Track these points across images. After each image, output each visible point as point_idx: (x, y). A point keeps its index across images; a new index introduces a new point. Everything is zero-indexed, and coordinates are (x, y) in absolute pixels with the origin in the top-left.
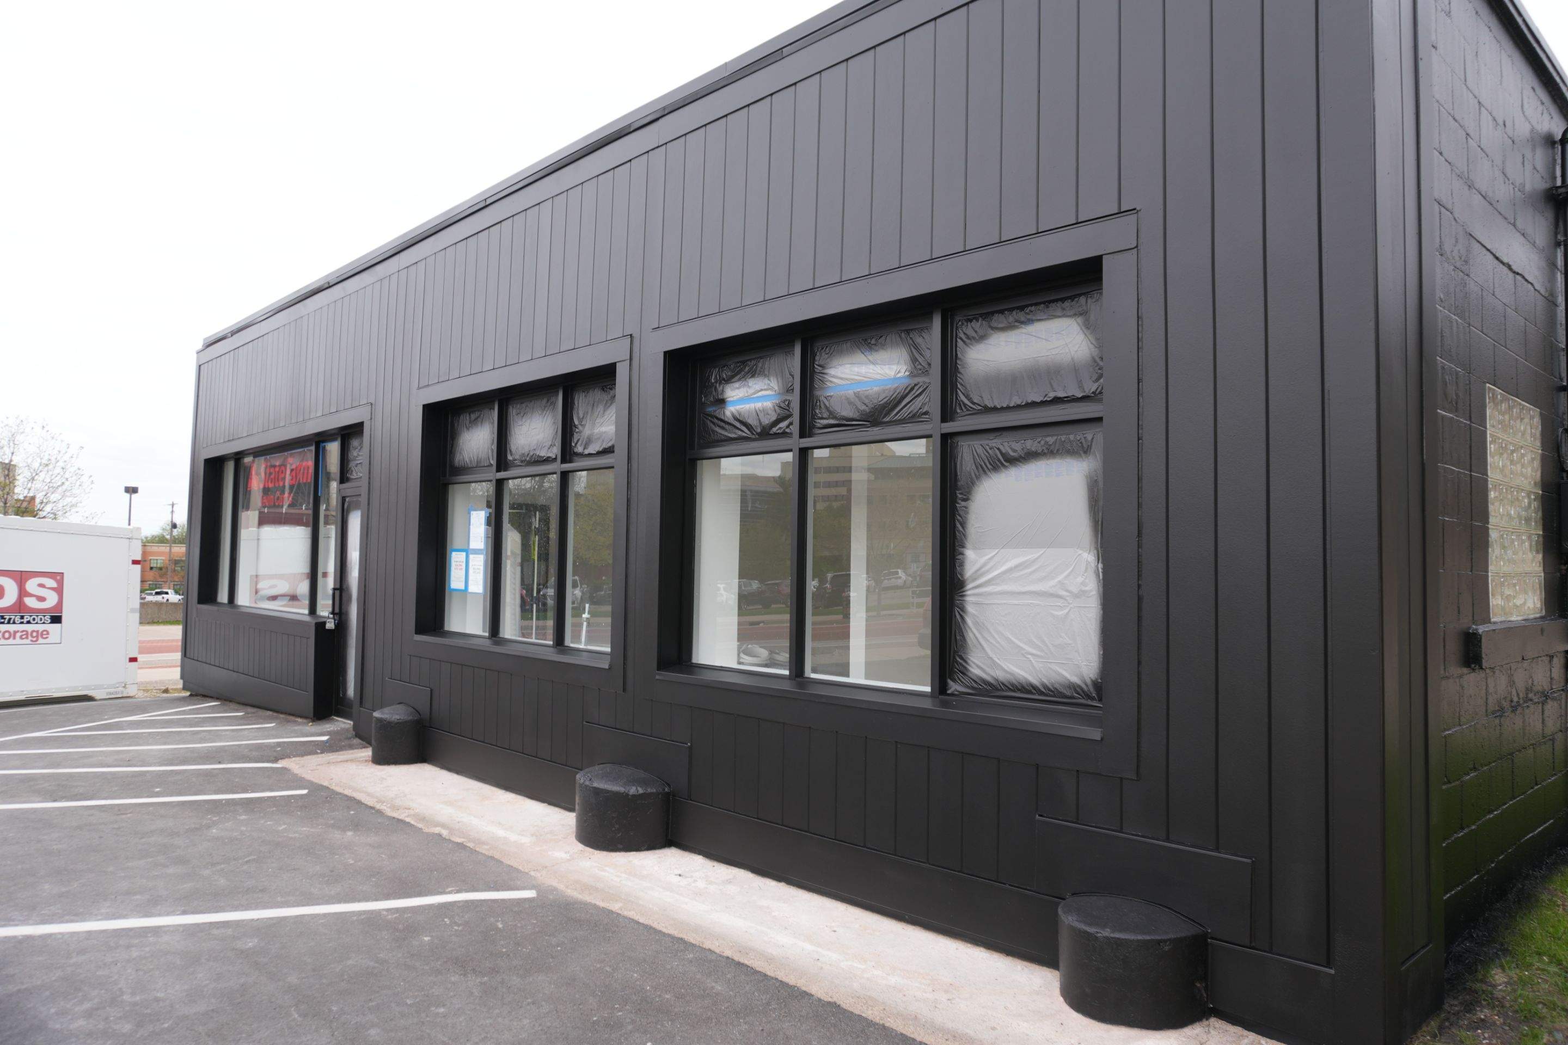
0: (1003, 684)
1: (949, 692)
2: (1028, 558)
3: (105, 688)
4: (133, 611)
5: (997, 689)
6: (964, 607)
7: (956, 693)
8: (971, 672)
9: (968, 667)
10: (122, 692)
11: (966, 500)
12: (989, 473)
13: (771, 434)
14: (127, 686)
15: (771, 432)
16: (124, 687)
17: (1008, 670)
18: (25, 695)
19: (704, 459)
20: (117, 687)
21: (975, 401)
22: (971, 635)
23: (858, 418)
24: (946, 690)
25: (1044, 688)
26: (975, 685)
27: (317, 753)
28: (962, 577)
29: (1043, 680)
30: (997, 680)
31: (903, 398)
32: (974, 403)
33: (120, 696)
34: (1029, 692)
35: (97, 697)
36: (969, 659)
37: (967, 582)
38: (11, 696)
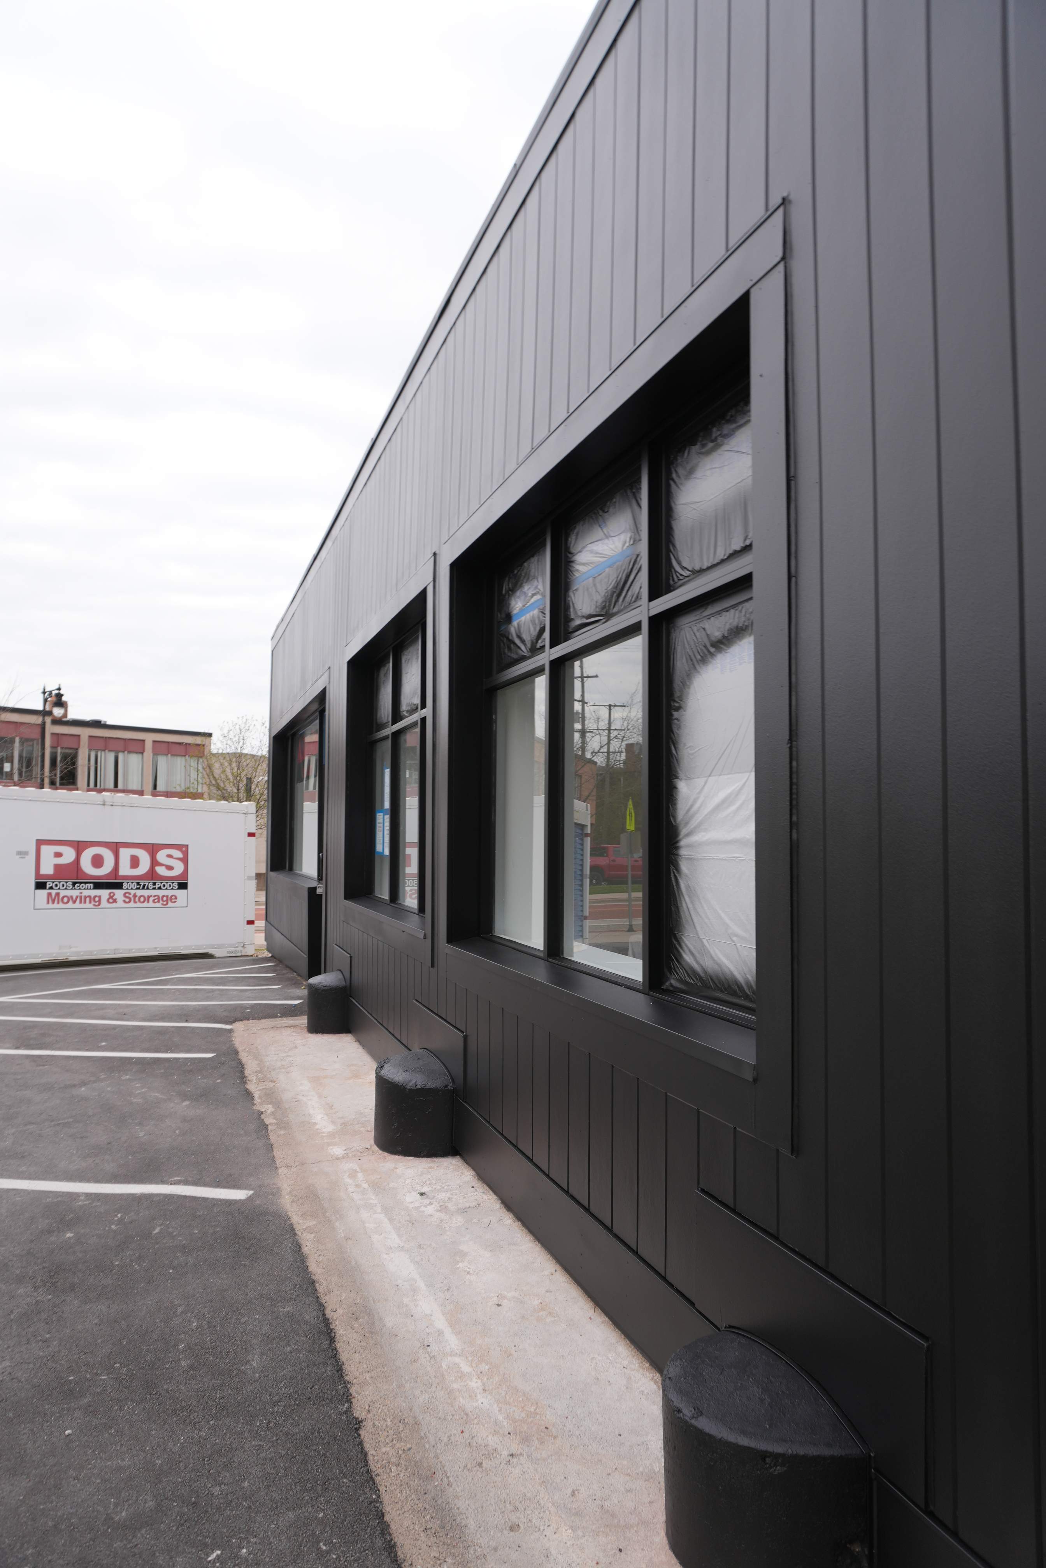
0: (712, 979)
1: (664, 987)
2: (733, 788)
3: (226, 948)
4: (249, 878)
5: (710, 988)
6: (676, 861)
7: (671, 989)
8: (685, 960)
9: (681, 951)
10: (241, 951)
11: (678, 709)
12: (697, 666)
13: (538, 649)
14: (245, 946)
15: (538, 647)
16: (243, 947)
17: (716, 959)
18: (158, 951)
19: (499, 689)
20: (237, 947)
21: (684, 565)
22: (684, 905)
23: (594, 613)
24: (662, 983)
25: (748, 987)
26: (688, 979)
27: (276, 1017)
28: (675, 821)
29: (747, 976)
30: (705, 972)
31: (628, 576)
32: (684, 568)
33: (240, 955)
34: (734, 994)
35: (217, 955)
36: (683, 940)
37: (681, 827)
38: (146, 952)
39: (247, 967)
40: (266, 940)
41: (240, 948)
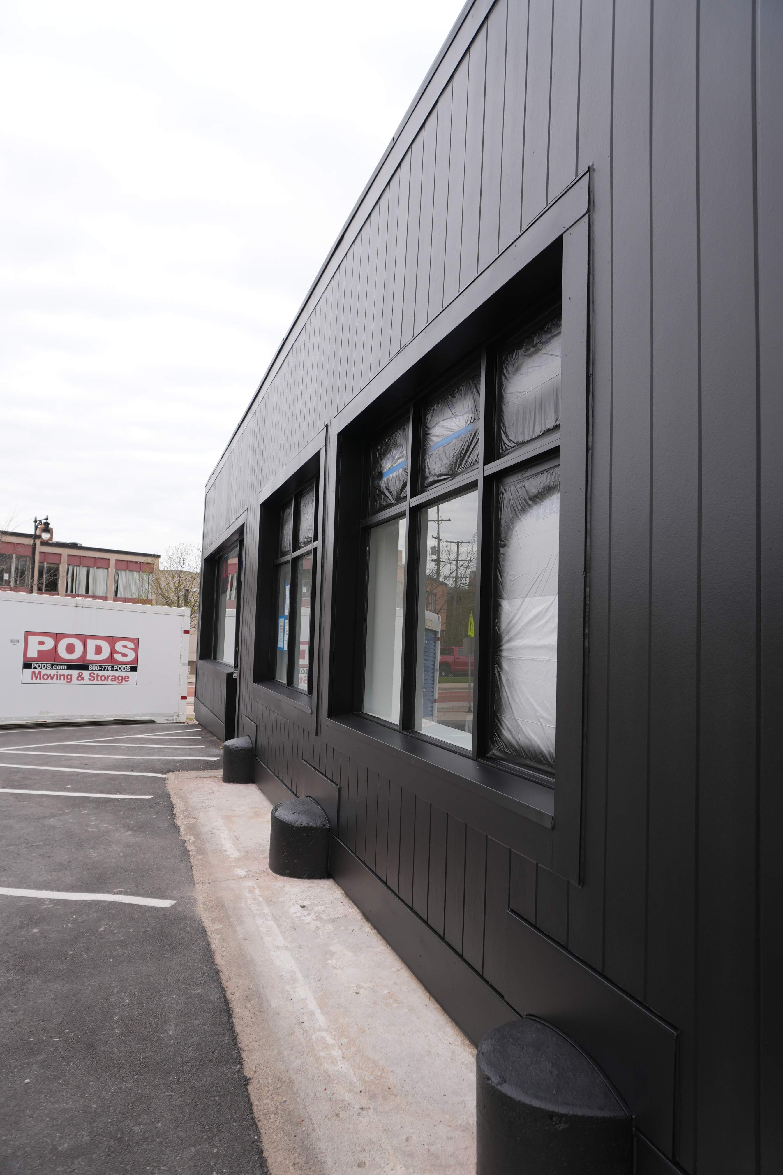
0: (523, 750)
1: (488, 755)
2: (543, 607)
3: (165, 716)
4: (184, 664)
5: (522, 757)
6: (500, 660)
7: (493, 757)
8: (504, 736)
9: (501, 728)
10: (176, 719)
11: (504, 546)
12: (519, 515)
13: (402, 498)
14: (179, 715)
15: (402, 497)
16: (178, 716)
17: (527, 735)
18: (114, 717)
19: (372, 528)
20: (173, 716)
21: (511, 438)
22: (505, 694)
23: (444, 473)
24: (487, 752)
25: (550, 757)
26: (506, 750)
28: (499, 630)
29: (550, 748)
30: (519, 745)
31: (469, 446)
32: (510, 441)
33: (175, 722)
34: (540, 762)
35: (158, 722)
36: (503, 720)
37: (503, 635)
38: (105, 718)
39: (180, 731)
40: (194, 711)
41: (175, 717)
